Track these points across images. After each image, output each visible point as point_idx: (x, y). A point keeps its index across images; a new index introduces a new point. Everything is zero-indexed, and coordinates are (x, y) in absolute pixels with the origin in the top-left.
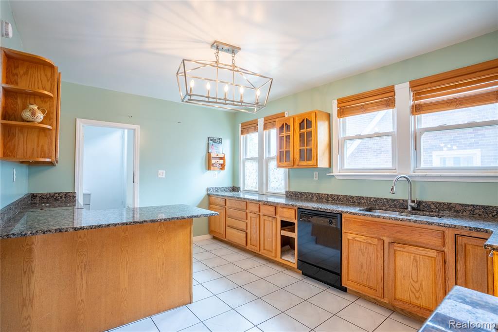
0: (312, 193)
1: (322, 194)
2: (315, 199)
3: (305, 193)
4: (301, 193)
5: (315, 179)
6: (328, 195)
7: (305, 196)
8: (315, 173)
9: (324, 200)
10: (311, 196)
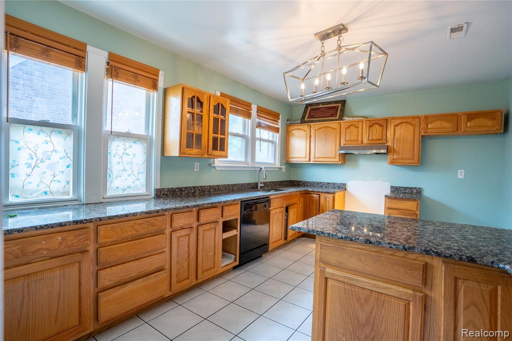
0: (194, 187)
1: (205, 186)
2: (197, 193)
3: (186, 188)
4: (181, 189)
5: (195, 170)
6: (210, 186)
7: (186, 192)
8: (196, 163)
9: (206, 193)
10: (193, 191)
